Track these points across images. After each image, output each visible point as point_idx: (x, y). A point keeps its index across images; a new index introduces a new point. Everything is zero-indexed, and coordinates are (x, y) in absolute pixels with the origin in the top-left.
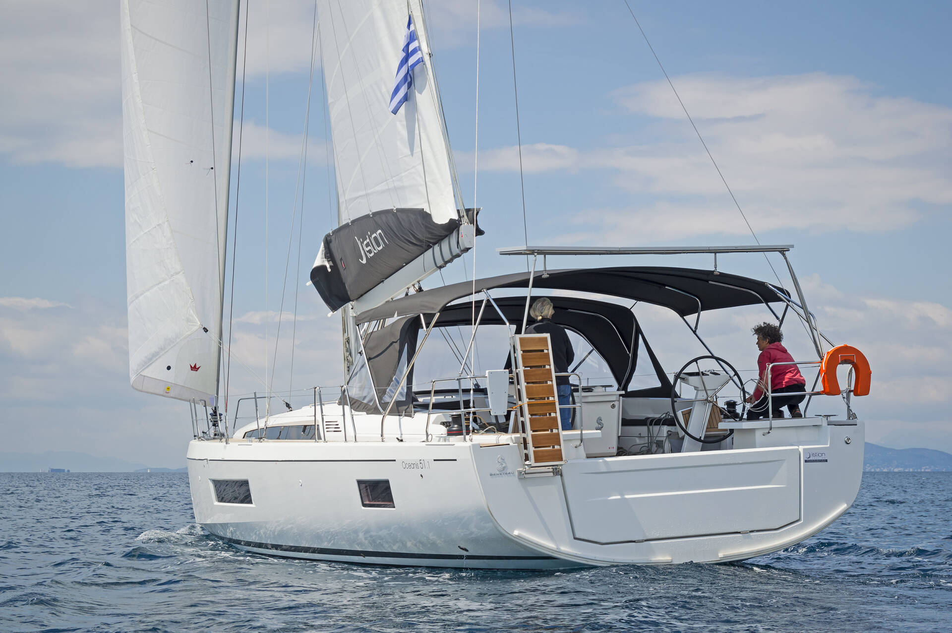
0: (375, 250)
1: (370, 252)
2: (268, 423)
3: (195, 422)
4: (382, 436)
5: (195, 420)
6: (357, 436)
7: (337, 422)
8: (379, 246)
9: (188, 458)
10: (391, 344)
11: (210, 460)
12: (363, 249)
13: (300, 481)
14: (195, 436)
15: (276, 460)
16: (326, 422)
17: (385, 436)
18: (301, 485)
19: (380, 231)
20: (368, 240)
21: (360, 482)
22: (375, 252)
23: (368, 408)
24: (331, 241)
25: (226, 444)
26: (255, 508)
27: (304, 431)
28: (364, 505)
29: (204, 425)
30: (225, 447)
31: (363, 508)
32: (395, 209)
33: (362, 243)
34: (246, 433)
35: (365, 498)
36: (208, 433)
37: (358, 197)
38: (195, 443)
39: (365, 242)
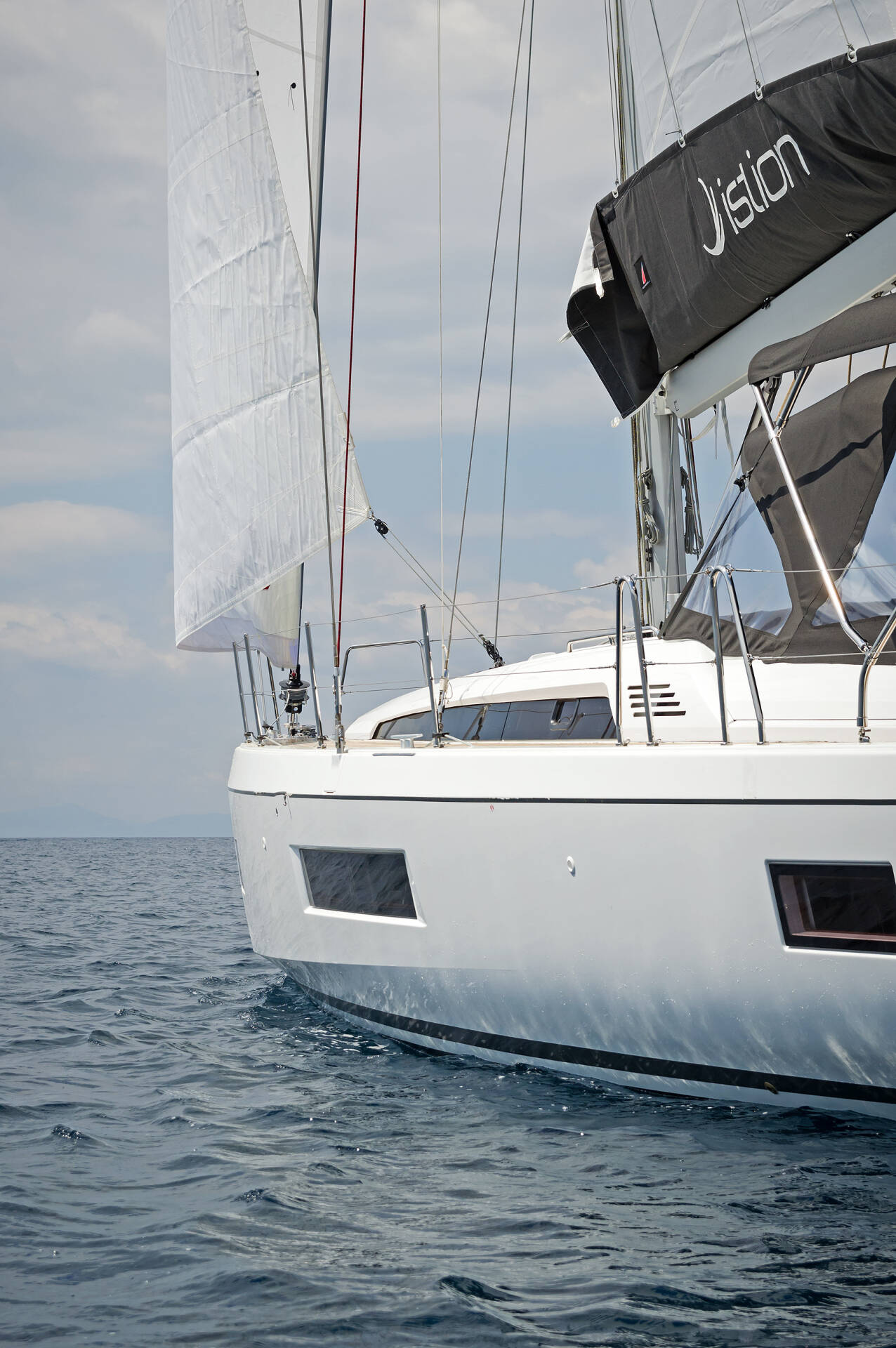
0: (760, 202)
1: (742, 213)
2: (448, 695)
3: (248, 700)
4: (861, 722)
5: (246, 697)
6: (766, 724)
7: (667, 686)
8: (774, 186)
9: (231, 790)
10: (845, 453)
11: (294, 796)
12: (721, 209)
13: (570, 858)
14: (248, 735)
15: (493, 796)
16: (631, 688)
17: (870, 724)
18: (573, 873)
19: (787, 138)
20: (742, 178)
21: (778, 871)
22: (761, 209)
23: (767, 643)
24: (612, 216)
25: (339, 752)
26: (426, 928)
27: (557, 716)
28: (791, 941)
29: (269, 708)
30: (336, 761)
31: (787, 949)
32: (853, 53)
33: (719, 191)
34: (380, 724)
35: (795, 921)
36: (275, 728)
37: (717, 56)
38: (249, 751)
39: (733, 185)
